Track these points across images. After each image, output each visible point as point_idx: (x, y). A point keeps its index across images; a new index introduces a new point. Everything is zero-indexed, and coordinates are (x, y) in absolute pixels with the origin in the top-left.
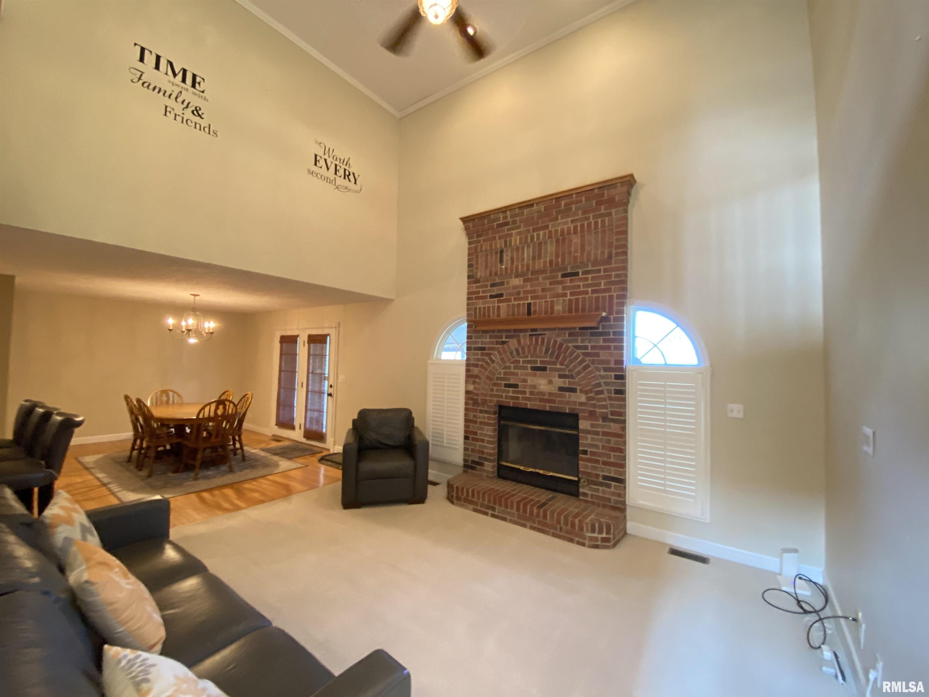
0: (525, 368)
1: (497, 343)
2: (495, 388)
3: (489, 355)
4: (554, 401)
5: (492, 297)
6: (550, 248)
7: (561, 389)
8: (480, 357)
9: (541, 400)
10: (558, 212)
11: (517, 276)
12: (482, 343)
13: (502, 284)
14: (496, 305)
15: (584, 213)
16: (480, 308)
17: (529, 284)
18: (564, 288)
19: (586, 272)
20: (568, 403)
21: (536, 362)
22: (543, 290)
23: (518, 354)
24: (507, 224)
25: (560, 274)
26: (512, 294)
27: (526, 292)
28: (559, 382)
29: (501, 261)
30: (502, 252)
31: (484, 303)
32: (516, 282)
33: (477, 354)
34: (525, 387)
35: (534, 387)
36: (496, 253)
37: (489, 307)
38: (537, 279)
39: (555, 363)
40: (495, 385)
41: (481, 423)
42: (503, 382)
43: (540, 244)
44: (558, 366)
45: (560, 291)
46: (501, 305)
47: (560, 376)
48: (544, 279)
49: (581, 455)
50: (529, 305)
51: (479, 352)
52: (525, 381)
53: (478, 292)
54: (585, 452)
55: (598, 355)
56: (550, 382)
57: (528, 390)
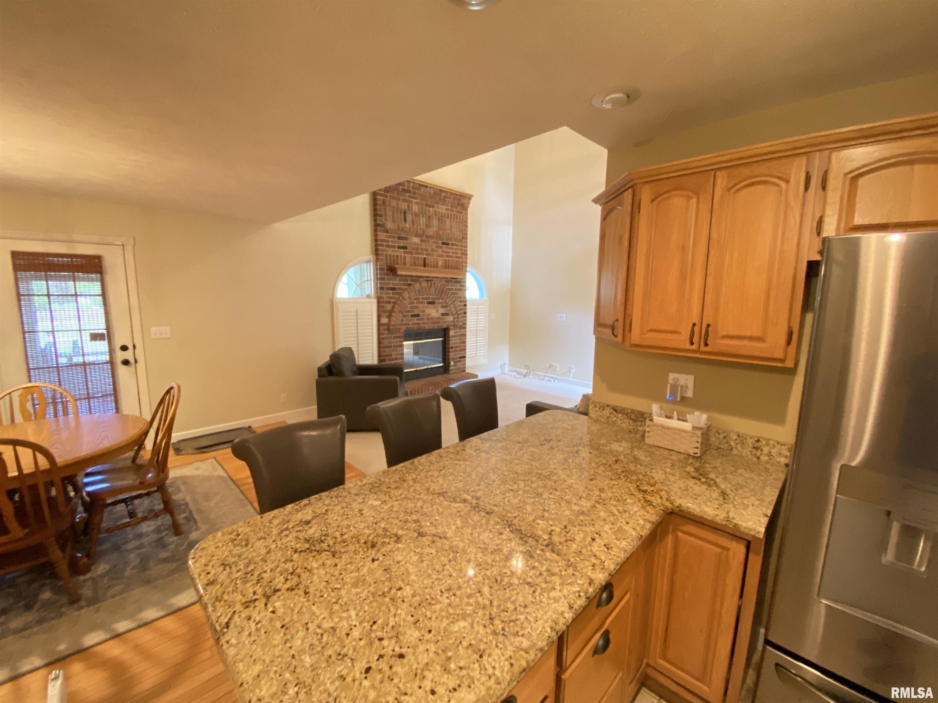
0: (423, 303)
1: (405, 285)
2: (405, 319)
3: (399, 294)
4: (439, 323)
5: (399, 247)
6: (435, 222)
7: (443, 314)
8: (391, 295)
9: (433, 323)
10: (440, 199)
11: (416, 236)
12: (393, 284)
13: (406, 239)
14: (403, 255)
15: (452, 206)
16: (390, 255)
17: (424, 244)
18: (443, 252)
19: (453, 245)
20: (445, 322)
21: (429, 298)
22: (432, 250)
23: (419, 293)
24: (409, 192)
25: (441, 242)
26: (413, 249)
27: (422, 249)
28: (442, 310)
29: (405, 220)
30: (405, 213)
31: (393, 251)
32: (416, 240)
33: (389, 294)
34: (424, 315)
35: (429, 315)
36: (401, 212)
37: (397, 256)
38: (428, 242)
39: (438, 299)
40: (404, 316)
41: (395, 346)
42: (410, 314)
43: (429, 217)
44: (441, 301)
45: (440, 253)
46: (406, 255)
47: (442, 307)
48: (433, 242)
49: (451, 350)
50: (425, 258)
51: (391, 292)
52: (424, 311)
53: (388, 241)
54: (452, 348)
55: (457, 294)
56: (437, 311)
57: (425, 318)
